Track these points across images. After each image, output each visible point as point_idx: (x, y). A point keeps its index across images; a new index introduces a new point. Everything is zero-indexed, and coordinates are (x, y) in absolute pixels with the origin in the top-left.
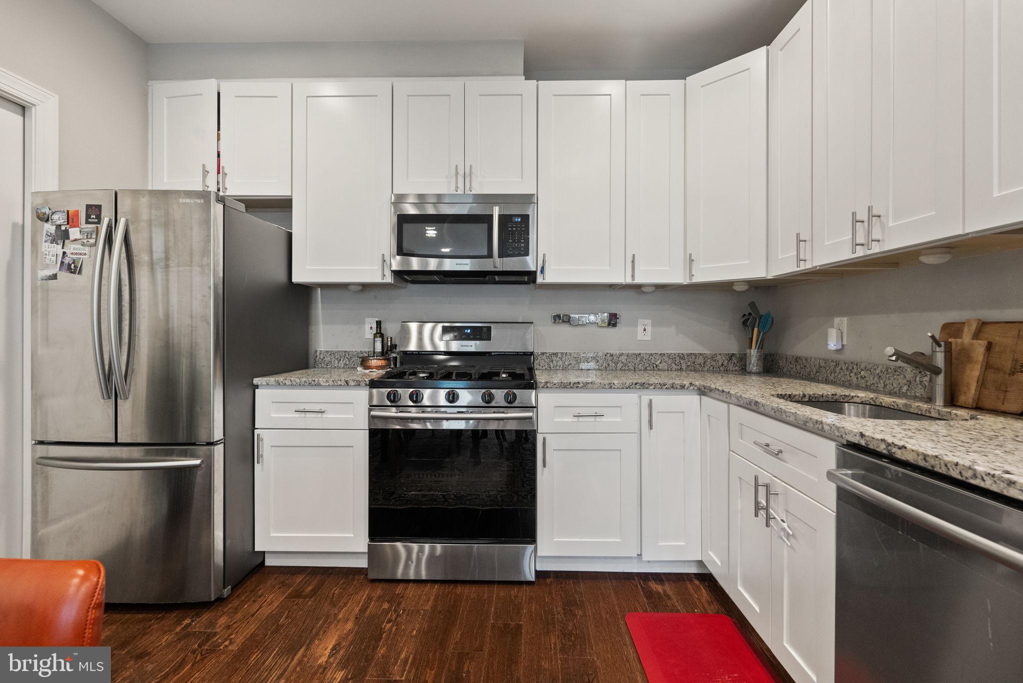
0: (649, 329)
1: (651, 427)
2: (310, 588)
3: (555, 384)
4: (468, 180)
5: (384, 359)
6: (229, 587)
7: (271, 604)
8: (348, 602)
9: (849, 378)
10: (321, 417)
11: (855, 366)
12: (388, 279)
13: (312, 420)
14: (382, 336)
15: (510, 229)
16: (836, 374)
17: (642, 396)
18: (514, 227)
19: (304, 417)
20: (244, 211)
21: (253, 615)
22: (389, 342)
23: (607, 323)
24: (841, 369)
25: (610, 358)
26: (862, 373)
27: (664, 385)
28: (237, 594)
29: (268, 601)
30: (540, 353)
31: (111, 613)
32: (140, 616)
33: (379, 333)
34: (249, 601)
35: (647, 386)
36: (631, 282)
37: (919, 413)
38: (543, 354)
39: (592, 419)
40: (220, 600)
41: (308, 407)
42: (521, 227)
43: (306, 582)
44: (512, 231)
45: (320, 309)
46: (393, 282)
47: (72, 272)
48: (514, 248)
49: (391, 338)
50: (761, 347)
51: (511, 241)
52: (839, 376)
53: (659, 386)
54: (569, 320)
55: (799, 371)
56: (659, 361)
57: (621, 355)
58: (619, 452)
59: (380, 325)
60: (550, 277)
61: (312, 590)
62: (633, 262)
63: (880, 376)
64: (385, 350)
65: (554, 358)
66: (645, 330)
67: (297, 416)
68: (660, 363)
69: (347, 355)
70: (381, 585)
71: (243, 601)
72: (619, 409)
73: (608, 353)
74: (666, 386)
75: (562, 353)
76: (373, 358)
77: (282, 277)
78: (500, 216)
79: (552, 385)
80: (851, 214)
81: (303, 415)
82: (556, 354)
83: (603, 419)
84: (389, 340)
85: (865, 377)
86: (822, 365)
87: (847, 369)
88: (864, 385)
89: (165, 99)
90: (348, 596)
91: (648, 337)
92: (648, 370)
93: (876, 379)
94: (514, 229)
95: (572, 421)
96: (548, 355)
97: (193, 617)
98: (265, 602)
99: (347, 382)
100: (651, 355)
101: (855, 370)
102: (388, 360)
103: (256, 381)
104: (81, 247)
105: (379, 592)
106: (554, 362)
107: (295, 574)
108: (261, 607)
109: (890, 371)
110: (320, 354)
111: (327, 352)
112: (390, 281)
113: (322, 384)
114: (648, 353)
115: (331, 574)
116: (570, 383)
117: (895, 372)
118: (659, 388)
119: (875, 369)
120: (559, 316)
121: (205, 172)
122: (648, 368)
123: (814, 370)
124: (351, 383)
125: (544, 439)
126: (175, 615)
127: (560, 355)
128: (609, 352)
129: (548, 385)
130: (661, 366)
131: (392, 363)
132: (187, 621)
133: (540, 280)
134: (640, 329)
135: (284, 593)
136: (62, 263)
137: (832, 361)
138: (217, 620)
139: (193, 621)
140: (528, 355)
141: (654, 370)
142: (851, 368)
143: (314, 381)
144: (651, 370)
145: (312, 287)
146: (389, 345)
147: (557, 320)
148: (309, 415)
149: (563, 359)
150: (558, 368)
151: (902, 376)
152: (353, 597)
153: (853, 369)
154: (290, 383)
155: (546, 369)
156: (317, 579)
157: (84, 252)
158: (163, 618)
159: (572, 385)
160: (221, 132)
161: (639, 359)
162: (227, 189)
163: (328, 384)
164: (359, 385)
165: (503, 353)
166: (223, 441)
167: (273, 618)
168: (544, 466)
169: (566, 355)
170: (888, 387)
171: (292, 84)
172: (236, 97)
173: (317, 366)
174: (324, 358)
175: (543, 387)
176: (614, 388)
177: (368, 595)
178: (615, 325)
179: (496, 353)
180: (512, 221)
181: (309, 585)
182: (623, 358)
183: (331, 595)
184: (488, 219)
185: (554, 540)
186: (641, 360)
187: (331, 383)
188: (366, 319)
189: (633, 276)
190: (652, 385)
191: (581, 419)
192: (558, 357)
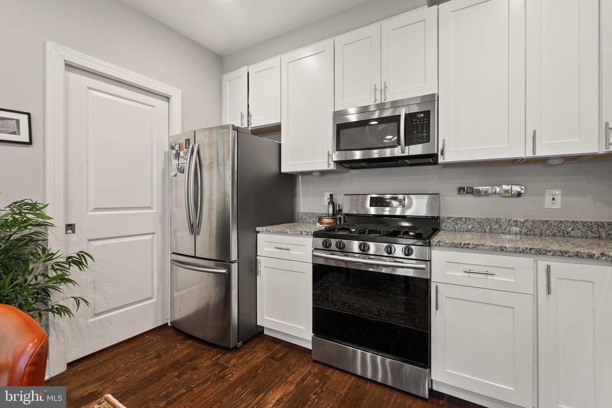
0: (559, 199)
1: (549, 292)
2: (280, 355)
3: (447, 244)
4: (383, 93)
5: (332, 219)
6: (241, 342)
7: (258, 358)
8: (296, 371)
10: (288, 253)
12: (332, 167)
13: (283, 254)
14: (333, 204)
15: (414, 123)
17: (538, 261)
18: (418, 122)
19: (280, 252)
20: (250, 134)
21: (247, 363)
22: (338, 208)
25: (513, 224)
27: (566, 253)
28: (245, 348)
29: (257, 356)
30: (446, 218)
31: (194, 341)
32: (203, 346)
33: (332, 202)
34: (249, 353)
35: (544, 252)
36: (532, 156)
38: (449, 218)
39: (484, 276)
40: (235, 348)
41: (282, 246)
42: (423, 121)
43: (280, 350)
44: (417, 125)
45: (301, 188)
46: (335, 169)
47: (181, 173)
48: (418, 138)
49: (339, 205)
51: (415, 132)
53: (559, 253)
54: (473, 191)
56: (571, 229)
57: (526, 221)
58: (512, 310)
59: (332, 197)
60: (448, 157)
61: (280, 357)
62: (534, 138)
64: (335, 213)
65: (459, 222)
66: (553, 199)
67: (276, 250)
68: (572, 230)
69: (314, 215)
70: (319, 366)
71: (247, 352)
72: (512, 270)
73: (511, 219)
74: (568, 254)
75: (466, 218)
76: (326, 218)
77: (276, 170)
78: (406, 115)
79: (443, 244)
81: (279, 250)
82: (460, 219)
83: (495, 278)
84: (338, 206)
89: (228, 82)
90: (298, 367)
91: (558, 205)
92: (558, 236)
94: (418, 123)
95: (463, 276)
96: (453, 219)
97: (222, 354)
98: (256, 356)
99: (301, 232)
100: (561, 222)
102: (335, 219)
103: (258, 229)
104: (184, 160)
105: (316, 370)
106: (459, 225)
107: (276, 343)
108: (253, 359)
110: (300, 214)
111: (304, 213)
112: (333, 168)
113: (288, 232)
114: (557, 221)
115: (294, 349)
116: (461, 244)
118: (559, 255)
120: (463, 189)
121: (242, 116)
122: (557, 234)
124: (304, 233)
125: (437, 287)
126: (216, 350)
127: (464, 220)
128: (513, 218)
129: (441, 244)
130: (573, 233)
131: (338, 221)
132: (219, 356)
133: (440, 160)
134: (548, 198)
135: (267, 354)
136: (178, 168)
138: (231, 360)
139: (221, 357)
140: (435, 218)
141: (565, 237)
143: (284, 231)
144: (561, 236)
145: (297, 175)
146: (338, 209)
147: (462, 192)
148: (282, 251)
149: (467, 223)
150: (462, 229)
152: (300, 368)
154: (273, 231)
155: (451, 230)
156: (286, 350)
157: (185, 162)
158: (210, 350)
159: (462, 245)
160: (249, 94)
161: (546, 226)
162: (252, 123)
163: (291, 233)
164: (308, 235)
165: (415, 217)
166: (237, 261)
167: (256, 368)
168: (437, 309)
169: (469, 220)
171: (281, 58)
172: (256, 73)
173: (299, 221)
174: (302, 216)
175: (436, 245)
176: (506, 251)
177: (309, 370)
179: (410, 217)
180: (416, 117)
181: (280, 353)
183: (289, 363)
184: (397, 118)
185: (447, 370)
186: (549, 226)
187: (293, 232)
188: (325, 193)
189: (534, 151)
190: (550, 251)
191: (472, 275)
192: (462, 221)
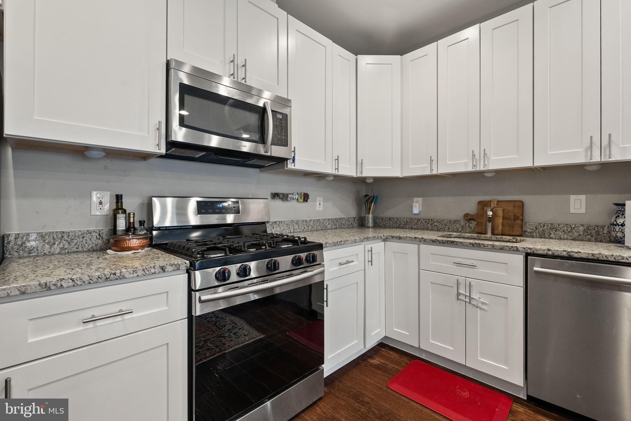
0: (322, 203)
3: (330, 244)
9: (426, 226)
11: (430, 221)
15: (275, 123)
16: (418, 225)
18: (278, 122)
22: (132, 218)
23: (303, 200)
24: (422, 222)
25: (305, 224)
26: (435, 224)
33: (120, 209)
35: (369, 239)
36: (335, 173)
37: (486, 239)
42: (282, 123)
48: (278, 139)
50: (373, 213)
51: (276, 133)
52: (420, 226)
53: (373, 239)
54: (283, 196)
55: (392, 225)
56: (327, 224)
57: (311, 221)
63: (446, 225)
65: (275, 225)
66: (320, 204)
74: (376, 238)
75: (279, 221)
80: (472, 152)
84: (132, 216)
85: (437, 225)
86: (408, 221)
87: (425, 222)
88: (436, 229)
91: (320, 209)
93: (443, 226)
94: (278, 124)
96: (271, 223)
99: (163, 269)
101: (431, 222)
106: (275, 228)
109: (451, 222)
112: (164, 152)
113: (126, 276)
114: (323, 219)
117: (454, 222)
119: (443, 222)
120: (277, 194)
122: (323, 228)
123: (403, 224)
124: (168, 268)
125: (327, 285)
128: (304, 219)
134: (318, 203)
137: (415, 219)
142: (427, 222)
143: (115, 274)
146: (132, 221)
147: (276, 197)
149: (280, 226)
151: (458, 224)
153: (429, 222)
159: (338, 243)
168: (327, 306)
170: (450, 229)
178: (307, 201)
182: (312, 222)
186: (320, 224)
187: (140, 273)
188: (95, 193)
189: (337, 170)
190: (371, 238)
192: (277, 224)
